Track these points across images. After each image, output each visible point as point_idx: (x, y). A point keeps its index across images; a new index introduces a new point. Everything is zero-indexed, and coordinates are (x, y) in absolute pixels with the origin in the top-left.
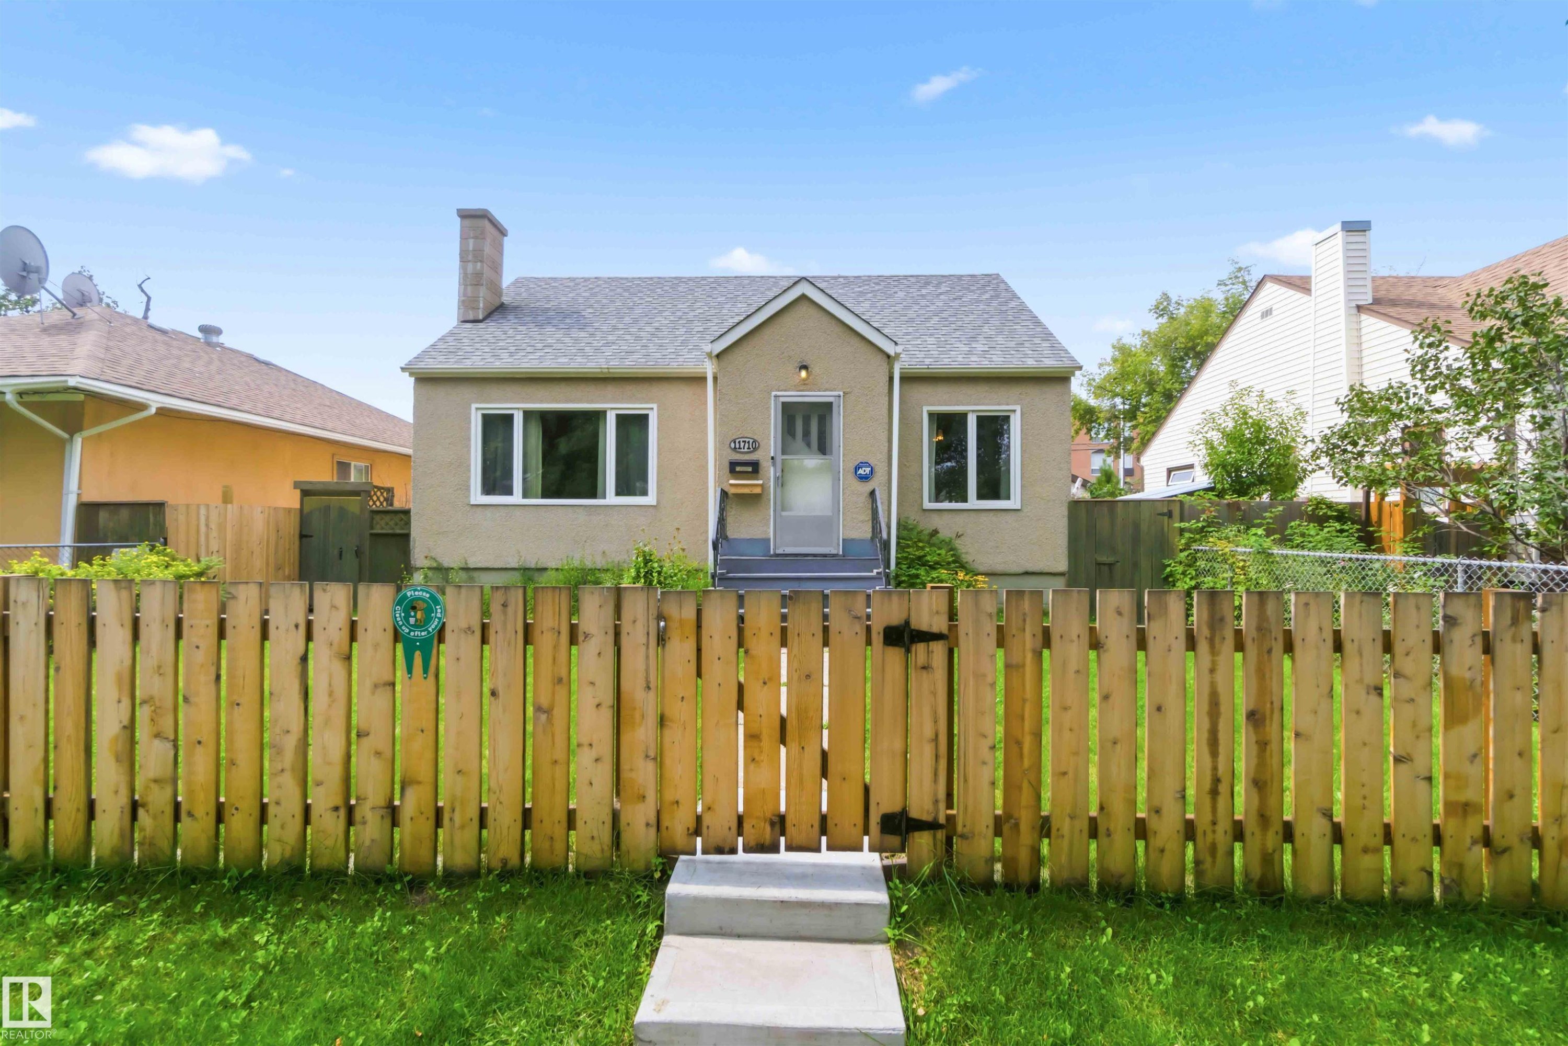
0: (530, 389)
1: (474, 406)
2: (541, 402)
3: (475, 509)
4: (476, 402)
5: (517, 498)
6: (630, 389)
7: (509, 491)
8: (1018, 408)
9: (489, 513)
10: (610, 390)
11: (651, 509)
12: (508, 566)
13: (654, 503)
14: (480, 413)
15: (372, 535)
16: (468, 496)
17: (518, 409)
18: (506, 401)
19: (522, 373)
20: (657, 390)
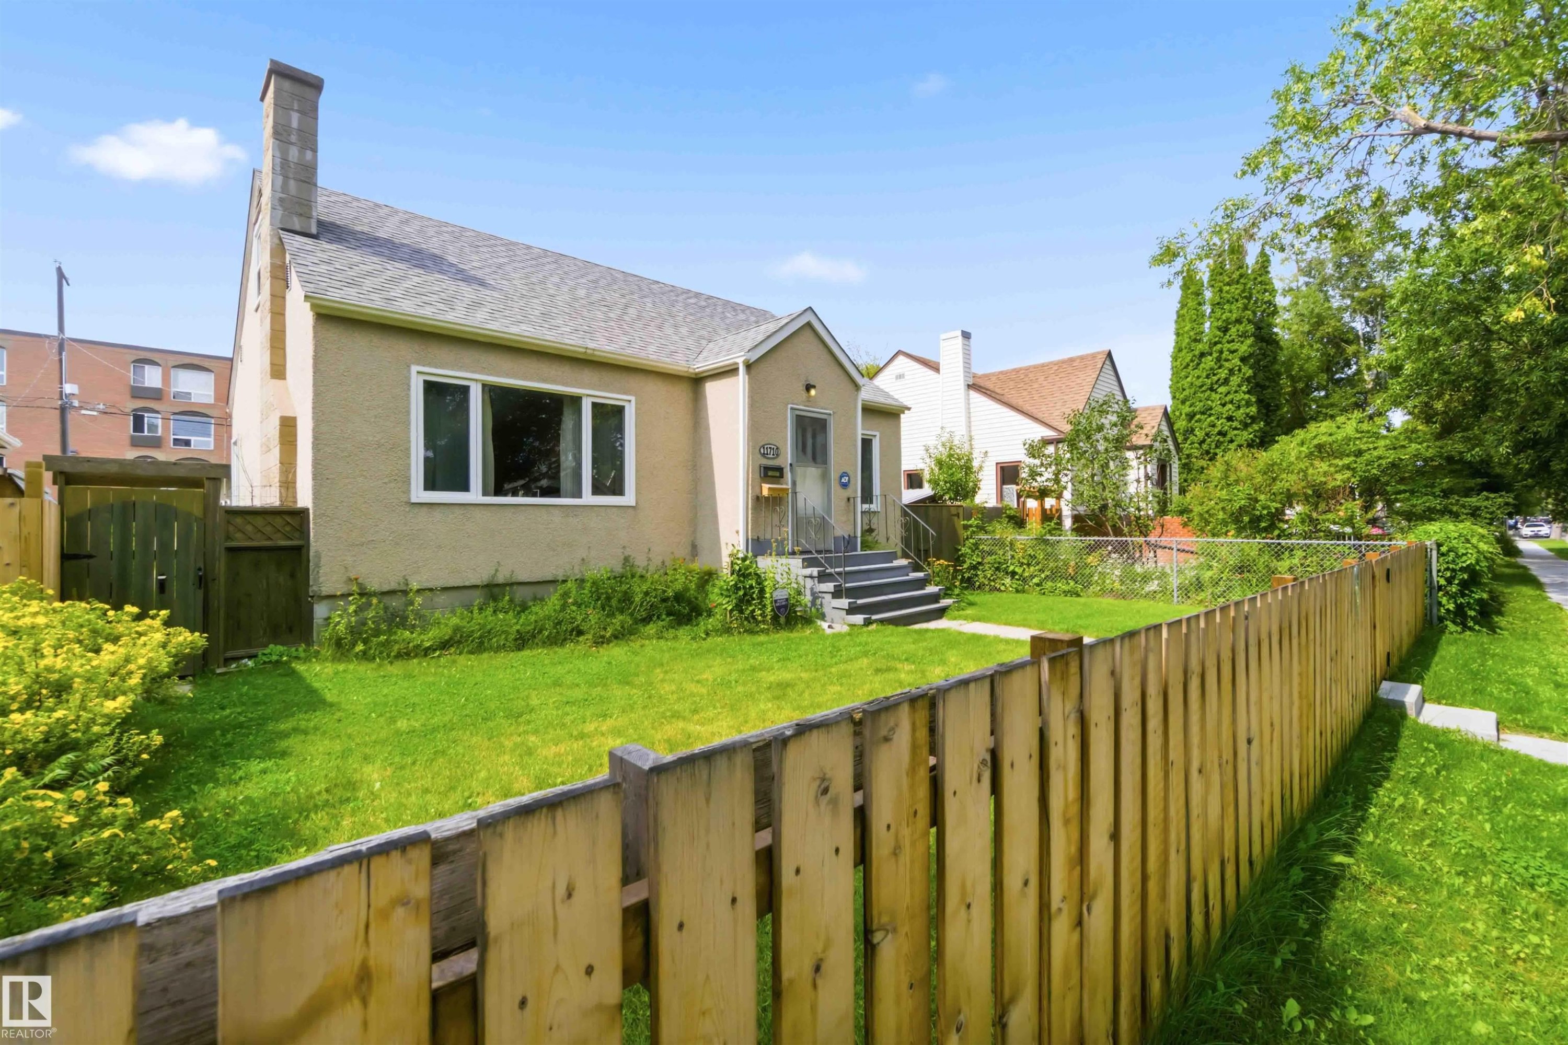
0: (492, 359)
1: (415, 369)
2: (507, 375)
3: (416, 510)
4: (418, 364)
5: (475, 495)
6: (608, 376)
7: (464, 487)
8: (877, 434)
9: (437, 514)
10: (587, 375)
11: (630, 510)
12: (467, 584)
13: (633, 503)
14: (422, 378)
15: (230, 550)
16: (408, 491)
17: (476, 380)
18: (460, 369)
19: (485, 336)
20: (635, 382)
